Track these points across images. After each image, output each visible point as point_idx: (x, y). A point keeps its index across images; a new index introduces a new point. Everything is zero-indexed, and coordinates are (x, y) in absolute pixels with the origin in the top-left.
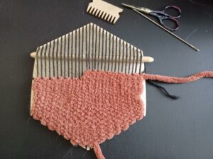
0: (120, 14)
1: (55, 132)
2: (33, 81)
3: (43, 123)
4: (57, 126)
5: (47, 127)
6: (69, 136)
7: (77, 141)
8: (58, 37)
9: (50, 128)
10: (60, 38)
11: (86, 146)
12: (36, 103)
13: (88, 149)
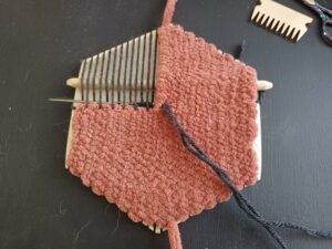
1: (103, 199)
2: (73, 112)
3: (86, 182)
4: (107, 186)
5: (90, 188)
6: (128, 206)
7: (141, 214)
8: (115, 46)
9: (95, 191)
10: (119, 47)
11: (155, 226)
12: (76, 150)
13: (158, 231)
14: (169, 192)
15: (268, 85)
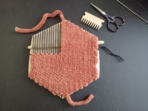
0: (102, 23)
1: (42, 87)
2: (30, 56)
3: (36, 81)
4: (44, 83)
5: (38, 84)
6: (52, 89)
7: (57, 92)
8: (45, 29)
9: (40, 85)
11: (62, 96)
12: (33, 70)
13: (63, 98)
14: (66, 84)
15: (102, 42)
